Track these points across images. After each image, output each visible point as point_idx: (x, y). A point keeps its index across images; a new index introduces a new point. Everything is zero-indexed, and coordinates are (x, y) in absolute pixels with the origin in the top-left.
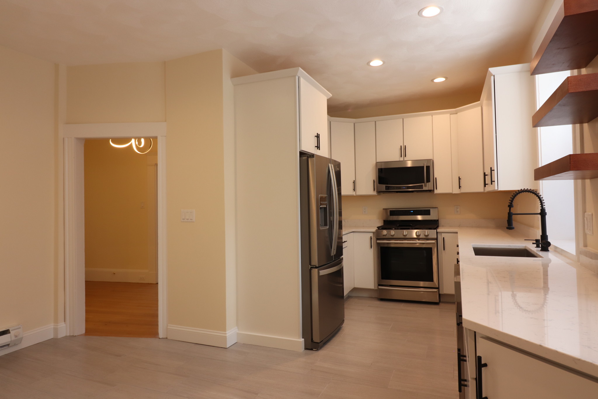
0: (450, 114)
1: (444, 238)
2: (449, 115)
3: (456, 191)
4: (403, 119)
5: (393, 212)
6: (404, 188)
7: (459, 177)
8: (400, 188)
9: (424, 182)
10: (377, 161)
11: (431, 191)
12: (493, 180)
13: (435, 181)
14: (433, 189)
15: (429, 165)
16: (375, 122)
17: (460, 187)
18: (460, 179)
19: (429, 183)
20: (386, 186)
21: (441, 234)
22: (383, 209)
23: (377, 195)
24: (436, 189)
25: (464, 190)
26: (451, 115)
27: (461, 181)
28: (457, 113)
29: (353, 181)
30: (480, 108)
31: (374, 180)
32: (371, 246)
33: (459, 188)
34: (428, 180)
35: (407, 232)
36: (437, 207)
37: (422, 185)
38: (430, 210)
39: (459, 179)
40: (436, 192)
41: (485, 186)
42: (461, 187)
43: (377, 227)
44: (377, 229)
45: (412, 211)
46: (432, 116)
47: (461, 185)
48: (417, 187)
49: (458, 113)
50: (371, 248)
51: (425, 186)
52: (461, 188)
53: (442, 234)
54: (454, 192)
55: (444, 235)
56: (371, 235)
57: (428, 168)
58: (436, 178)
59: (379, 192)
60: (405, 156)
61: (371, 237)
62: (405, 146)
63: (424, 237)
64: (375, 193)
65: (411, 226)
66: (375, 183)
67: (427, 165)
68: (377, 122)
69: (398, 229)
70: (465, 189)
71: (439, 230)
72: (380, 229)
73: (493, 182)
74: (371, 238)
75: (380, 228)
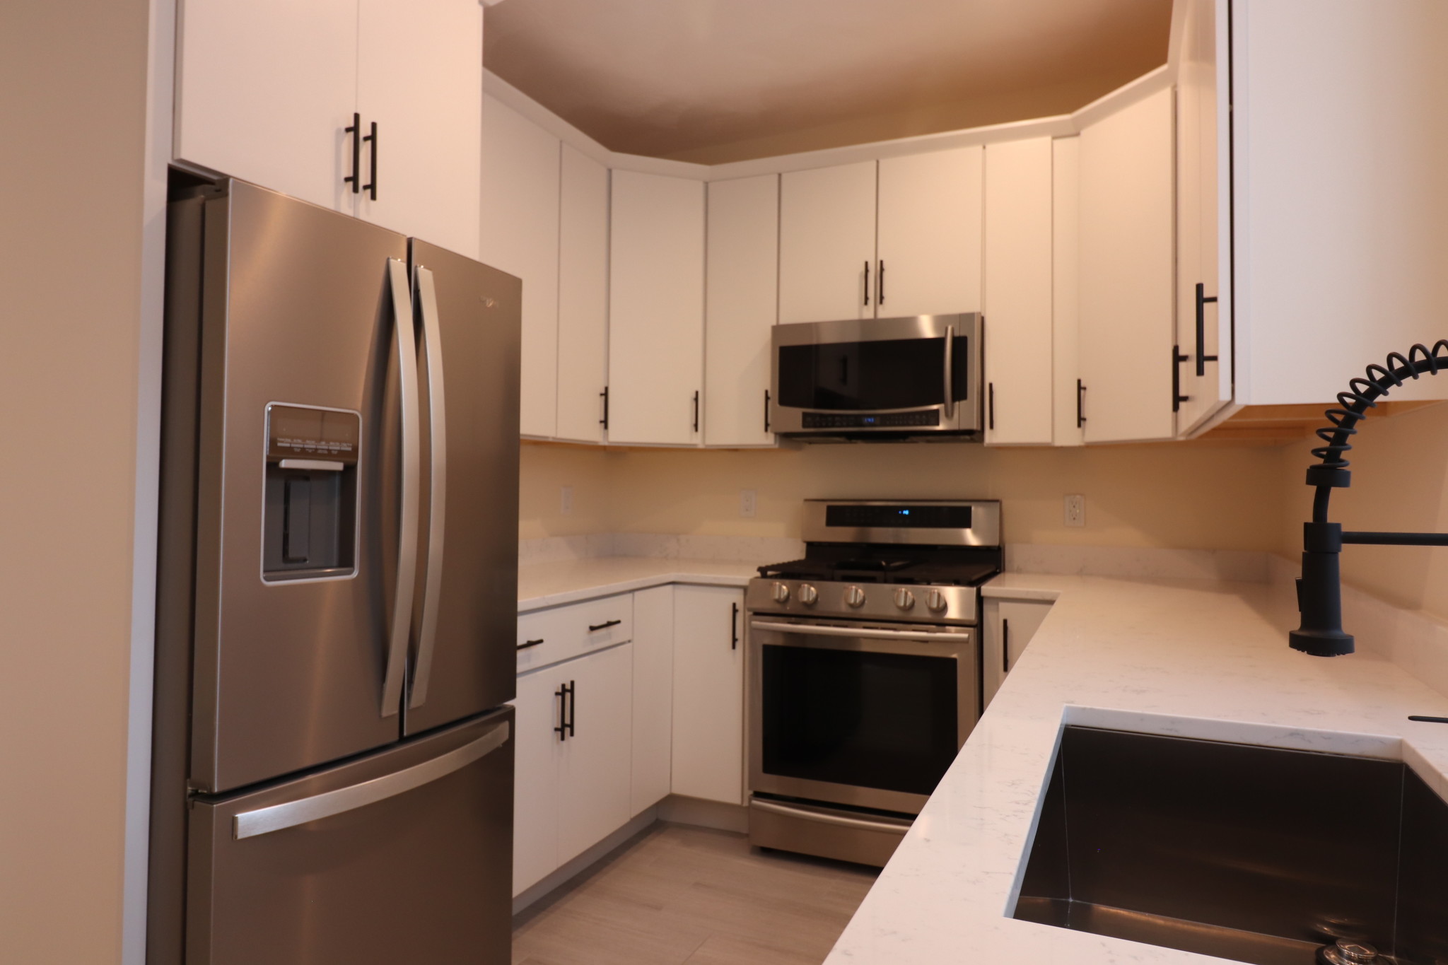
0: (1054, 138)
1: (1005, 622)
2: (1048, 139)
3: (1068, 436)
4: (878, 162)
5: (837, 514)
6: (871, 420)
7: (1079, 381)
8: (858, 421)
9: (940, 400)
10: (783, 321)
11: (973, 436)
12: (1207, 353)
13: (987, 396)
14: (975, 426)
15: (962, 334)
16: (780, 175)
17: (1081, 420)
18: (1085, 388)
19: (963, 403)
20: (805, 415)
21: (998, 604)
22: (806, 500)
23: (777, 446)
24: (992, 427)
25: (1097, 432)
26: (1058, 143)
27: (1089, 398)
28: (1077, 134)
29: (694, 396)
30: (1166, 93)
31: (767, 392)
32: (734, 640)
33: (1079, 425)
34: (960, 392)
35: (864, 591)
36: (996, 498)
37: (937, 411)
38: (970, 508)
39: (1080, 388)
40: (991, 438)
41: (1176, 408)
42: (1085, 419)
43: (760, 569)
44: (758, 574)
45: (906, 512)
46: (984, 147)
47: (1085, 414)
48: (917, 417)
49: (1084, 133)
50: (734, 647)
51: (949, 415)
52: (1088, 425)
53: (1002, 605)
54: (1058, 443)
55: (1005, 610)
56: (738, 597)
57: (960, 344)
58: (991, 385)
59: (786, 438)
60: (881, 302)
61: (734, 605)
62: (882, 262)
63: (927, 615)
64: (769, 440)
65: (880, 568)
66: (770, 402)
67: (957, 334)
68: (784, 177)
69: (832, 579)
70: (1101, 430)
71: (988, 589)
72: (771, 577)
73: (1207, 364)
74: (735, 611)
75: (770, 573)
